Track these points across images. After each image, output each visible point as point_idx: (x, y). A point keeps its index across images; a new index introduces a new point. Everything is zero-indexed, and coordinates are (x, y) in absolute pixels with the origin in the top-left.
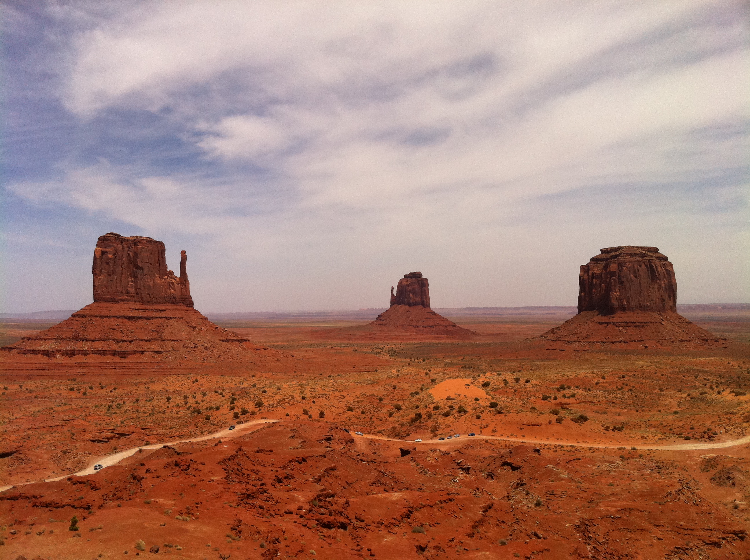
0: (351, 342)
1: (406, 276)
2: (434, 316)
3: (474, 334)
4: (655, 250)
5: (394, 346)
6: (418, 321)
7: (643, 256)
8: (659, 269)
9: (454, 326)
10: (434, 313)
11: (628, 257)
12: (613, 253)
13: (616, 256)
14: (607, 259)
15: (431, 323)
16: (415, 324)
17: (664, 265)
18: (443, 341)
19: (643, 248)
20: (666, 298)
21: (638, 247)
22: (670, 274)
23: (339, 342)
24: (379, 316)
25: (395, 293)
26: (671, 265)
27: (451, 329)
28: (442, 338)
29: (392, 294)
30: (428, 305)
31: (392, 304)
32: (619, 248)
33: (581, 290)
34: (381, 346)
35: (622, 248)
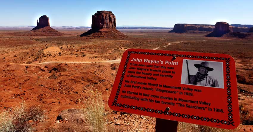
0: (24, 36)
1: (42, 17)
2: (51, 29)
3: (64, 34)
4: (111, 12)
5: (38, 38)
6: (46, 30)
7: (108, 13)
8: (112, 17)
9: (58, 32)
10: (51, 28)
12: (100, 12)
14: (99, 14)
15: (50, 31)
16: (45, 31)
17: (113, 16)
18: (54, 36)
19: (108, 11)
20: (113, 25)
21: (107, 11)
22: (114, 19)
23: (19, 36)
24: (33, 28)
25: (38, 22)
26: (115, 16)
27: (57, 33)
28: (54, 35)
30: (49, 26)
31: (38, 25)
32: (102, 11)
34: (34, 38)
35: (103, 11)
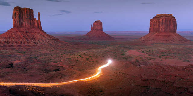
1: (95, 22)
3: (116, 38)
4: (171, 15)
7: (169, 17)
10: (104, 32)
11: (165, 17)
12: (160, 16)
13: (161, 17)
14: (158, 18)
17: (174, 20)
19: (169, 15)
21: (167, 14)
22: (176, 22)
24: (87, 33)
25: (92, 27)
26: (176, 20)
29: (91, 27)
30: (102, 30)
31: (91, 29)
32: (162, 15)
33: (150, 26)
